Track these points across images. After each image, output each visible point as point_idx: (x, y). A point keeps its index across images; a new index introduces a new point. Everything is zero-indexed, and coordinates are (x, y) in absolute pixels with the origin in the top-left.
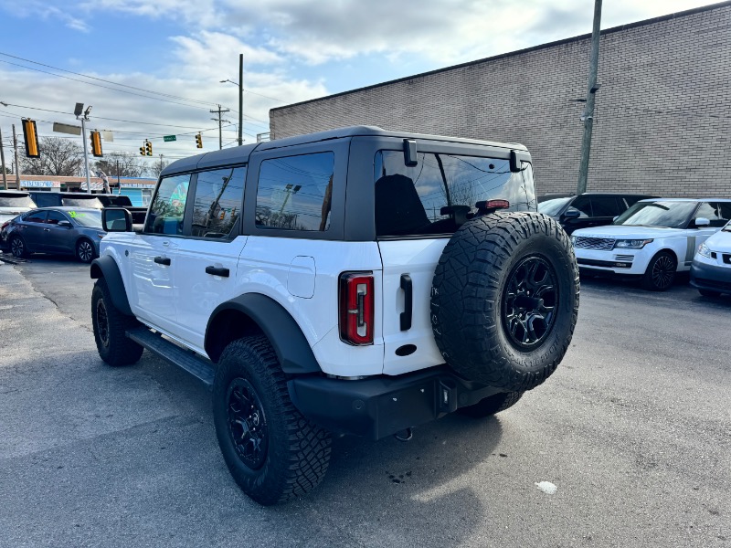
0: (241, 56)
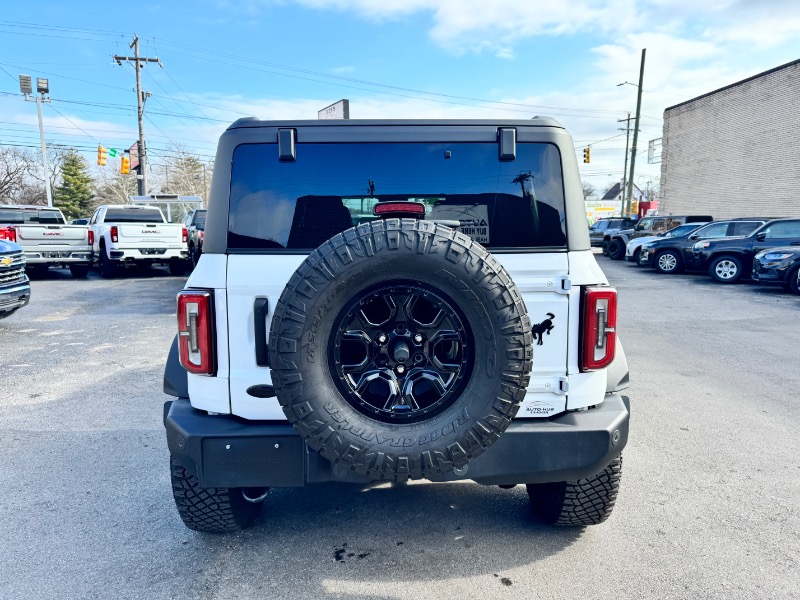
0: (644, 51)
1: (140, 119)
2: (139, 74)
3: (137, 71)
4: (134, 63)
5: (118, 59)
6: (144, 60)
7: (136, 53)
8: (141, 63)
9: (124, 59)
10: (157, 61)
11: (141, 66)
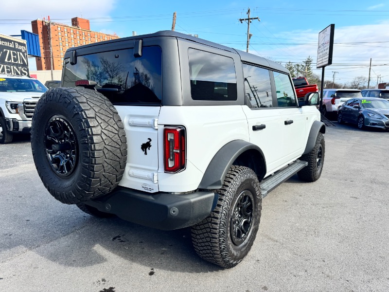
1: (247, 47)
2: (249, 26)
3: (248, 24)
4: (247, 21)
5: (241, 20)
6: (252, 19)
7: (249, 16)
8: (251, 20)
9: (243, 20)
10: (257, 18)
11: (251, 22)
